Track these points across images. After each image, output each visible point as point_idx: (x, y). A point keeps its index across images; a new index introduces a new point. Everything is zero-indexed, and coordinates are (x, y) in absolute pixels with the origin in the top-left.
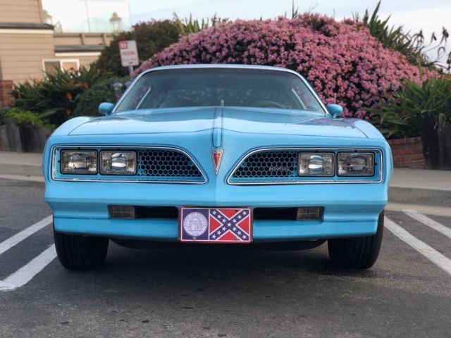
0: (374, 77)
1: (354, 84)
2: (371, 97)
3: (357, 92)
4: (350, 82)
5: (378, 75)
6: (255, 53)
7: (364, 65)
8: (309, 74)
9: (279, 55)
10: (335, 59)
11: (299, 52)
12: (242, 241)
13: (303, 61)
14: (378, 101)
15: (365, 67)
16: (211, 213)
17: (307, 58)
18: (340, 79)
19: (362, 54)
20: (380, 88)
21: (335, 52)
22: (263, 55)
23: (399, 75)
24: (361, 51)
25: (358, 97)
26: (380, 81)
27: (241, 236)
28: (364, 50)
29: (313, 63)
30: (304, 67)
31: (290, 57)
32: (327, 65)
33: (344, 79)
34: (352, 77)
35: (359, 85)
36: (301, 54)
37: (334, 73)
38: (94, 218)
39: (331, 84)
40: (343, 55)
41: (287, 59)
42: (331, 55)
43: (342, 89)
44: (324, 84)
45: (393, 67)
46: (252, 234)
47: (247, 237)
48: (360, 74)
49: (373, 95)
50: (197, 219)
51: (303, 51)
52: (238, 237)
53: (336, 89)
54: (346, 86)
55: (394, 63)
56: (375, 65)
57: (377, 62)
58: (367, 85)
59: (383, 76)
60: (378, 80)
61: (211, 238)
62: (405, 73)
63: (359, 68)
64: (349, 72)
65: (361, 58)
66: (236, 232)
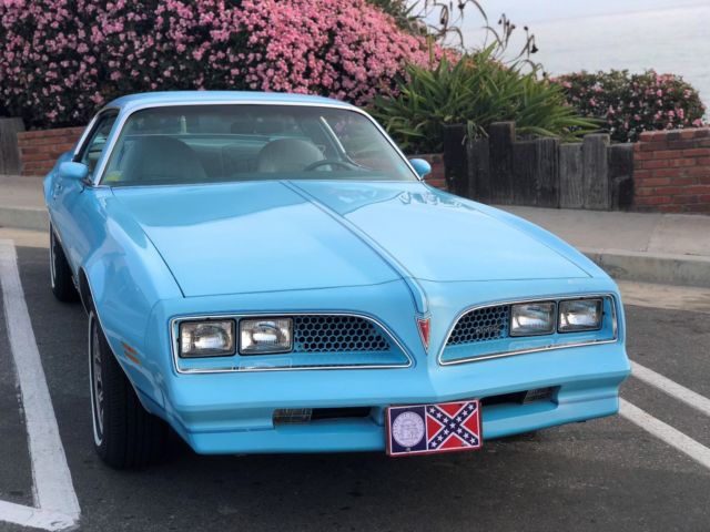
0: (360, 55)
1: (332, 64)
2: (356, 86)
3: (336, 77)
4: (326, 62)
5: (365, 52)
6: (176, 8)
7: (344, 36)
8: (268, 49)
9: (218, 15)
10: (304, 25)
11: (250, 12)
12: (470, 446)
13: (257, 28)
14: (367, 92)
15: (346, 38)
16: (428, 411)
17: (262, 23)
18: (312, 56)
19: (342, 18)
20: (370, 73)
21: (303, 15)
22: (191, 14)
23: (394, 53)
24: (339, 13)
25: (337, 85)
26: (369, 61)
27: (468, 440)
28: (342, 10)
29: (273, 32)
30: (260, 38)
31: (235, 20)
32: (294, 35)
33: (318, 57)
34: (329, 54)
35: (338, 67)
36: (254, 16)
37: (305, 49)
38: (253, 430)
39: (301, 66)
40: (315, 20)
41: (231, 23)
42: (297, 19)
43: (315, 74)
44: (290, 66)
45: (384, 38)
46: (481, 436)
47: (476, 440)
48: (340, 49)
49: (360, 82)
50: (409, 422)
51: (256, 11)
52: (465, 442)
53: (308, 73)
54: (320, 69)
55: (384, 32)
56: (361, 36)
57: (363, 31)
58: (350, 67)
59: (372, 54)
60: (365, 60)
61: (430, 448)
62: (400, 47)
63: (338, 39)
64: (324, 45)
65: (340, 25)
66: (461, 435)
